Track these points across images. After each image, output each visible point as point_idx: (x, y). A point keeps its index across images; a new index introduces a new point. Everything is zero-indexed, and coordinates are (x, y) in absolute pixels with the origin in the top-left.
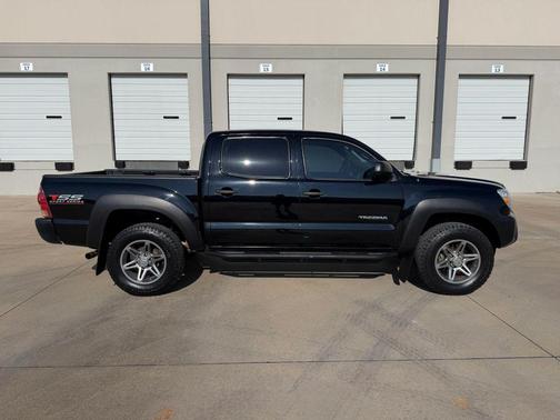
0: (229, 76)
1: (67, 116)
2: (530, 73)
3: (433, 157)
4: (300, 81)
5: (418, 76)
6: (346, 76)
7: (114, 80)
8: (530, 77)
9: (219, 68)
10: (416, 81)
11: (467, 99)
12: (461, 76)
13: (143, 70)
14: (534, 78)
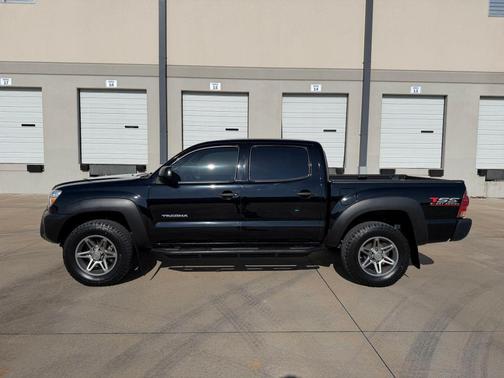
0: (183, 92)
1: (39, 125)
2: (444, 94)
3: (360, 165)
4: (246, 98)
5: (347, 95)
6: (285, 95)
7: (82, 94)
8: (445, 97)
9: (175, 86)
10: (345, 99)
11: (390, 115)
12: (385, 96)
13: (108, 86)
14: (448, 98)
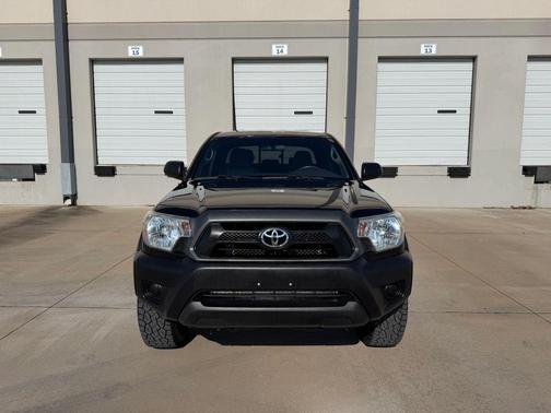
5: (326, 60)
6: (236, 61)
8: (473, 59)
10: (324, 65)
11: (392, 88)
12: (382, 59)
14: (479, 60)
